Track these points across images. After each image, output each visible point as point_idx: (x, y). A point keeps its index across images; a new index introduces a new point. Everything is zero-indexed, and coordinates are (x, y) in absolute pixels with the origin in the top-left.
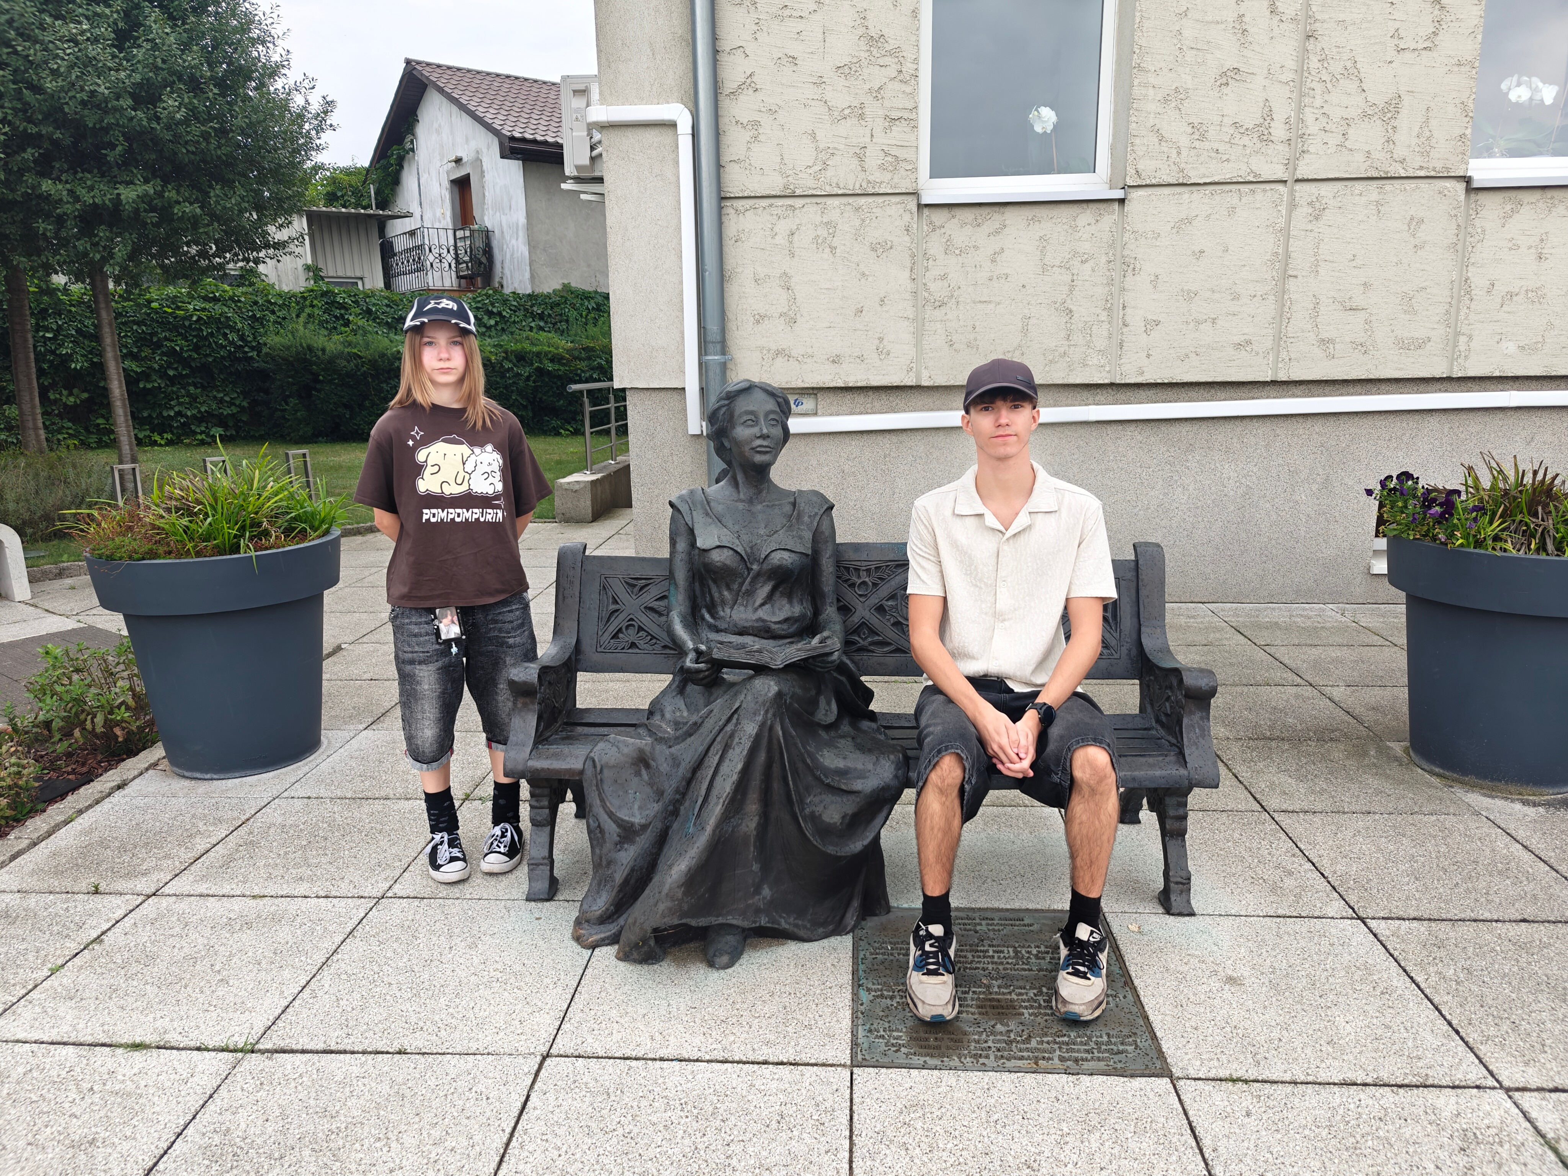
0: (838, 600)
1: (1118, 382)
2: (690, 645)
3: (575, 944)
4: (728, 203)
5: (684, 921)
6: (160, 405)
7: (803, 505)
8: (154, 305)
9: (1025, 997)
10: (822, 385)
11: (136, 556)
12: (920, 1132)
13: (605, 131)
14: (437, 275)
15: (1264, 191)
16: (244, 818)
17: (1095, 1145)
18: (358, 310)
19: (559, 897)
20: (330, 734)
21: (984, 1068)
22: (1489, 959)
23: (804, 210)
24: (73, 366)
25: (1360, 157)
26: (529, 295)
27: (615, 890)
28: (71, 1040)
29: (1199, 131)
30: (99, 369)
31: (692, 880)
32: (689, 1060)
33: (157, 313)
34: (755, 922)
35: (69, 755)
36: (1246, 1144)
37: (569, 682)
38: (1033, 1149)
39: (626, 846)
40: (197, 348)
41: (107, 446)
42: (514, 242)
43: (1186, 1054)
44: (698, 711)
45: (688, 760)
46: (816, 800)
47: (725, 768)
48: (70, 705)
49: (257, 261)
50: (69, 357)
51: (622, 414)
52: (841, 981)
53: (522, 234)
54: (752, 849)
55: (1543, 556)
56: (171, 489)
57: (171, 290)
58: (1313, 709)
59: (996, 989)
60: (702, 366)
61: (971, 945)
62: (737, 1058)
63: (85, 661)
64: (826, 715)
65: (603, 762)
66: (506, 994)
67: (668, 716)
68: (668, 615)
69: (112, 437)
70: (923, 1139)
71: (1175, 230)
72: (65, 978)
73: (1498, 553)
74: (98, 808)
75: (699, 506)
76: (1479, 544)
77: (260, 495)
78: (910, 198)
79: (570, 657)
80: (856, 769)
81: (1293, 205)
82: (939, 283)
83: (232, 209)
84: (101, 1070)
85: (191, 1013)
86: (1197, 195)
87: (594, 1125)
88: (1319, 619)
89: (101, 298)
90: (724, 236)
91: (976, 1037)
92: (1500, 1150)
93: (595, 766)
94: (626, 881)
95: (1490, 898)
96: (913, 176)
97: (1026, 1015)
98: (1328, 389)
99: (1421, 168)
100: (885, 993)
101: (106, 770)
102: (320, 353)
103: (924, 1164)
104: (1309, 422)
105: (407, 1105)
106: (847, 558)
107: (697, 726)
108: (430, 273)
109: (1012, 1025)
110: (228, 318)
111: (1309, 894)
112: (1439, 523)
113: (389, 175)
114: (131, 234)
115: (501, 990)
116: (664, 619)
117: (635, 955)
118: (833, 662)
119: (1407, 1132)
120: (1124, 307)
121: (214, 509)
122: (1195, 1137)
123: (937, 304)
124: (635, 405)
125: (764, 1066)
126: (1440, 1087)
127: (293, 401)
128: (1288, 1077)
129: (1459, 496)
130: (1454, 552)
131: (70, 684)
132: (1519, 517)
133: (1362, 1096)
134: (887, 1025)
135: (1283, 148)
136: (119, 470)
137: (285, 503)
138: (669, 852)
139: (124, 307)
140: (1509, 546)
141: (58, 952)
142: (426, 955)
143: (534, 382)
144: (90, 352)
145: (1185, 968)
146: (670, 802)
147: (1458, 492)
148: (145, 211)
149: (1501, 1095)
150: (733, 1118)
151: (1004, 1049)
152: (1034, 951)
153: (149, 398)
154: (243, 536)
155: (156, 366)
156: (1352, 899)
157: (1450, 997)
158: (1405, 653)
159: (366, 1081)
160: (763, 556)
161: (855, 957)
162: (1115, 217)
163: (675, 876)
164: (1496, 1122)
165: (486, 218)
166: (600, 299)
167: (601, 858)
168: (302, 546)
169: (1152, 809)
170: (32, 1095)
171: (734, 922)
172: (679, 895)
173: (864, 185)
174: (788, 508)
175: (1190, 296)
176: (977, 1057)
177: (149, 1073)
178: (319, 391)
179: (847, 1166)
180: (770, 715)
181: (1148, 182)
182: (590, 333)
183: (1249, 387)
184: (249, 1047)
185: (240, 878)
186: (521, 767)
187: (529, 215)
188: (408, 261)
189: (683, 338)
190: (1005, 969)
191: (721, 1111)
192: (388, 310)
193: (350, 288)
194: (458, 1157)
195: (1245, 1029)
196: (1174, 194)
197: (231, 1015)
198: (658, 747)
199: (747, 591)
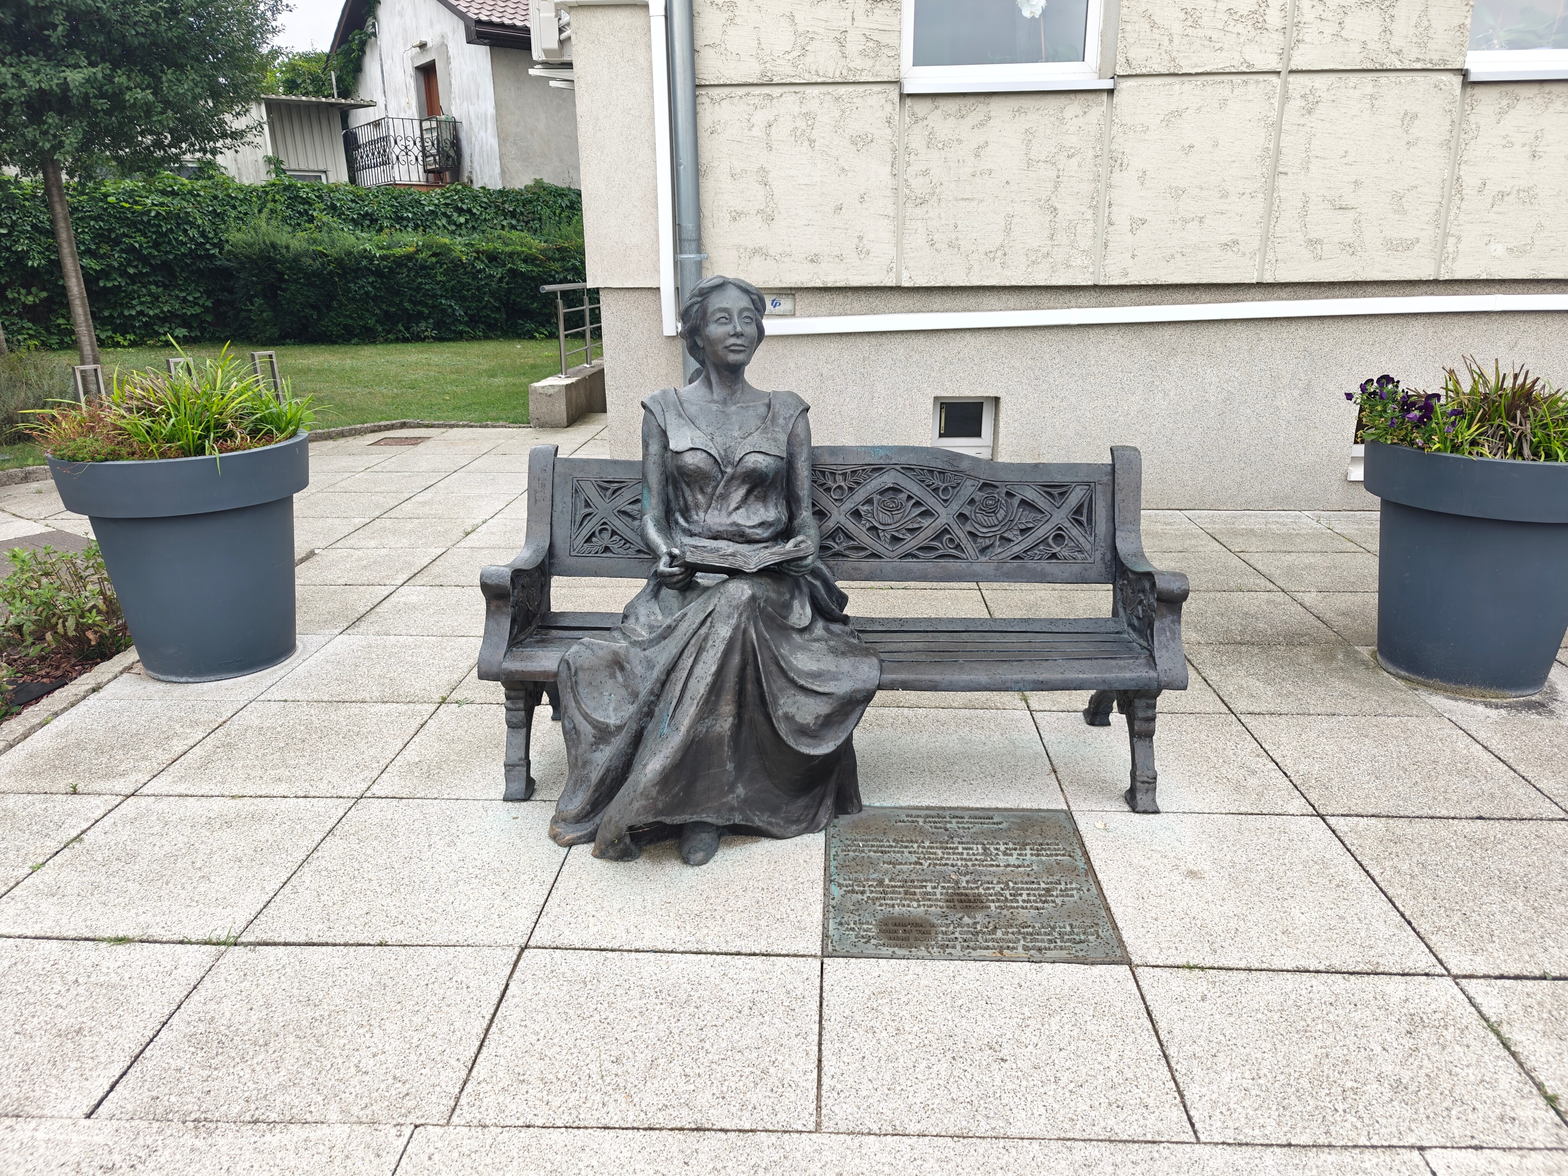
0: (814, 505)
1: (1101, 283)
2: (664, 549)
3: (552, 842)
4: (703, 91)
5: (658, 819)
6: (121, 305)
7: (778, 406)
8: (111, 199)
9: (991, 891)
10: (799, 285)
11: (98, 457)
12: (887, 1016)
13: (573, 12)
14: (404, 169)
15: (1257, 82)
16: (220, 720)
17: (1055, 1028)
18: (322, 206)
19: (536, 797)
20: (305, 638)
21: (951, 958)
22: (1444, 854)
23: (783, 99)
24: (30, 263)
25: (1355, 48)
26: (500, 191)
27: (591, 790)
28: (54, 935)
29: (1192, 17)
30: (56, 266)
31: (667, 778)
32: (664, 952)
33: (114, 208)
34: (729, 820)
35: (42, 659)
36: (1200, 1026)
37: (542, 586)
38: (995, 1032)
39: (601, 747)
40: (156, 245)
41: (69, 347)
42: (482, 134)
43: (1146, 943)
44: (673, 614)
45: (662, 662)
46: (790, 701)
47: (699, 671)
48: (40, 609)
49: (214, 152)
50: (25, 255)
51: (596, 317)
52: (812, 877)
53: (491, 126)
54: (726, 749)
55: (1519, 461)
56: (132, 389)
57: (128, 184)
58: (1284, 614)
59: (964, 884)
60: (678, 266)
61: (941, 842)
62: (710, 950)
63: (53, 564)
64: (800, 619)
65: (577, 665)
66: (485, 889)
67: (642, 619)
68: (641, 519)
69: (74, 338)
70: (890, 1023)
71: (1164, 124)
72: (47, 875)
73: (1475, 458)
74: (73, 711)
75: (672, 408)
76: (1456, 448)
77: (224, 395)
78: (892, 87)
79: (543, 561)
80: (829, 671)
81: (1286, 98)
82: (921, 179)
83: (184, 95)
84: (85, 963)
85: (173, 908)
86: (1188, 85)
87: (571, 1012)
88: (1294, 526)
89: (54, 191)
90: (699, 127)
91: (944, 929)
92: (1445, 1033)
93: (569, 669)
94: (602, 781)
95: (1448, 796)
96: (895, 63)
97: (993, 908)
98: (1314, 291)
99: (1418, 60)
100: (856, 888)
101: (80, 674)
102: (284, 251)
103: (890, 1046)
104: (1293, 326)
105: (389, 994)
106: (822, 461)
107: (670, 630)
108: (396, 167)
109: (979, 917)
110: (187, 213)
111: (1271, 793)
112: (1418, 427)
113: (351, 61)
114: (81, 122)
115: (480, 886)
116: (637, 523)
117: (611, 853)
118: (806, 566)
119: (1356, 1016)
120: (1110, 205)
121: (177, 409)
122: (1152, 1021)
123: (919, 201)
124: (609, 305)
125: (737, 957)
126: (1390, 974)
127: (258, 301)
128: (1243, 965)
129: (1439, 400)
130: (1431, 456)
131: (39, 588)
132: (1497, 422)
133: (1314, 982)
134: (857, 918)
135: (1277, 37)
136: (82, 372)
137: (249, 404)
138: (644, 752)
139: (80, 202)
140: (1485, 450)
141: (39, 851)
142: (405, 852)
143: (507, 283)
144: (47, 249)
145: (1147, 863)
146: (645, 703)
147: (1438, 396)
148: (95, 97)
149: (1449, 981)
150: (706, 1005)
151: (971, 940)
152: (1002, 848)
153: (110, 297)
154: (208, 437)
155: (116, 264)
156: (1313, 797)
157: (1404, 890)
158: (1377, 559)
159: (348, 971)
160: (737, 459)
161: (827, 854)
162: (1104, 108)
163: (649, 776)
164: (1443, 1007)
165: (453, 108)
166: (573, 197)
167: (576, 759)
168: (268, 447)
169: (1121, 712)
170: (18, 987)
171: (709, 820)
172: (654, 793)
173: (845, 73)
174: (762, 410)
175: (1178, 193)
176: (943, 947)
177: (133, 965)
178: (284, 290)
179: (816, 1048)
180: (743, 619)
181: (1138, 72)
182: (564, 232)
183: (1235, 289)
184: (232, 940)
185: (219, 779)
186: (495, 669)
187: (498, 105)
188: (373, 154)
189: (657, 235)
190: (973, 865)
191: (695, 998)
192: (353, 205)
193: (313, 182)
194: (440, 1042)
195: (1204, 920)
196: (1164, 85)
197: (213, 910)
198: (633, 650)
199: (721, 495)
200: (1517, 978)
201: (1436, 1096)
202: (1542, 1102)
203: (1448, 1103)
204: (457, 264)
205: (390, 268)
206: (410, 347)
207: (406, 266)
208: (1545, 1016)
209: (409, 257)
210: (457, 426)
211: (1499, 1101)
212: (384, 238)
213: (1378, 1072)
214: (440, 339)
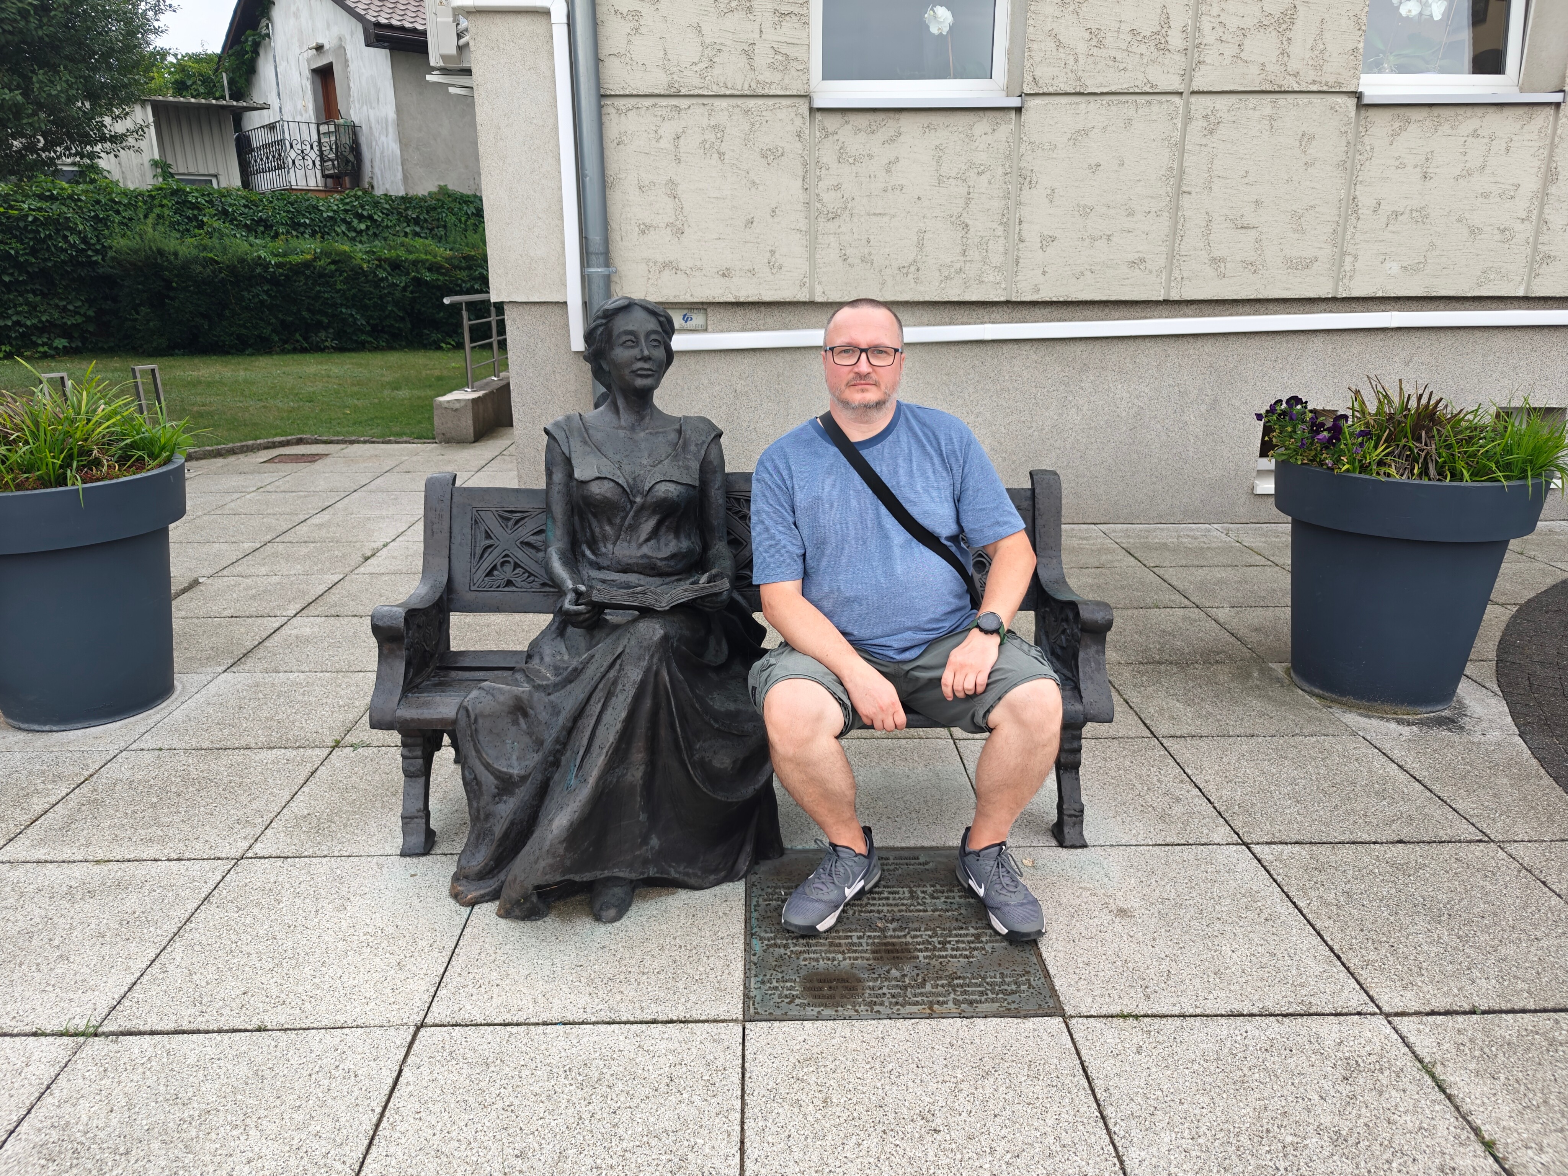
1: (1014, 299)
2: (570, 584)
4: (608, 102)
5: (567, 877)
7: (689, 432)
9: (919, 939)
10: (711, 300)
12: (814, 1087)
13: (471, 17)
14: (300, 173)
15: (1161, 102)
16: (86, 774)
17: (989, 1091)
18: (213, 212)
19: (437, 850)
20: (184, 677)
21: (878, 1016)
22: (1368, 882)
23: (691, 111)
25: (1254, 70)
26: (402, 197)
27: (495, 845)
29: (1096, 37)
31: (574, 833)
32: (574, 1023)
34: (643, 873)
36: (1137, 1082)
37: (441, 623)
38: (927, 1099)
39: (505, 798)
40: (34, 252)
42: (383, 138)
43: (1079, 990)
44: (580, 656)
45: (568, 708)
46: (706, 745)
47: (607, 717)
49: (93, 156)
51: (502, 329)
52: (733, 931)
53: (392, 130)
54: (639, 799)
55: (1425, 481)
58: (1200, 631)
59: (891, 933)
60: (585, 279)
62: (624, 1019)
64: (717, 656)
65: (477, 711)
66: (378, 960)
67: (547, 659)
68: (545, 551)
70: (816, 1094)
71: (1071, 142)
73: (1383, 478)
75: (576, 434)
76: (1364, 468)
77: (89, 421)
78: (801, 101)
79: (441, 597)
80: (747, 711)
81: (1188, 119)
82: (832, 194)
83: (57, 96)
85: (26, 994)
86: (1094, 105)
87: (471, 1100)
88: (1205, 539)
90: (605, 138)
91: (871, 984)
92: (1381, 1077)
93: (468, 716)
94: (506, 835)
95: (1368, 819)
96: (804, 77)
97: (921, 958)
98: (1218, 308)
99: (1314, 82)
100: (779, 941)
102: (172, 258)
103: (817, 1120)
104: (1199, 343)
105: (267, 1088)
106: (737, 488)
107: (577, 673)
108: (292, 171)
109: (907, 968)
110: (67, 219)
111: (1196, 820)
112: (1327, 448)
113: (244, 62)
115: (371, 956)
116: (541, 554)
117: (517, 912)
118: (722, 602)
119: (1292, 1063)
120: (1020, 222)
121: (35, 436)
122: (1088, 1078)
123: (830, 216)
124: (514, 320)
125: (653, 1026)
126: (1323, 1014)
127: (144, 310)
128: (1176, 1011)
129: (1347, 421)
130: (1340, 477)
132: (1403, 441)
133: (1249, 1027)
134: (780, 976)
135: (1179, 58)
137: (118, 429)
138: (550, 804)
140: (1393, 471)
142: (289, 920)
143: (412, 292)
145: (1077, 902)
146: (550, 752)
147: (1345, 417)
149: (1381, 1020)
150: (620, 1083)
151: (899, 995)
152: (929, 890)
154: (70, 465)
156: (1237, 824)
157: (1331, 922)
158: (1289, 576)
159: (222, 1063)
160: (647, 488)
161: (747, 905)
162: (1012, 126)
163: (555, 832)
164: (1377, 1049)
165: (352, 112)
166: (475, 204)
167: (478, 811)
168: (138, 476)
171: (621, 875)
172: (561, 850)
173: (754, 85)
174: (673, 436)
175: (1086, 211)
176: (871, 1004)
178: (172, 299)
179: (738, 1128)
180: (655, 660)
181: (1045, 90)
182: (470, 240)
183: (1142, 306)
184: (92, 1030)
185: (83, 841)
186: (388, 718)
187: (399, 110)
188: (268, 158)
189: (564, 248)
190: (900, 911)
191: (608, 1076)
192: (247, 210)
193: (203, 186)
194: (323, 1142)
195: (1136, 962)
196: (1071, 104)
197: (71, 995)
198: (536, 695)
199: (630, 526)
200: (1447, 1013)
201: (1376, 1147)
202: (1480, 1149)
203: (1388, 1155)
204: (358, 273)
205: (287, 276)
206: (308, 357)
207: (303, 273)
208: (1477, 1053)
209: (307, 265)
210: (358, 442)
211: (1438, 1149)
212: (280, 245)
213: (1316, 1124)
214: (341, 349)
